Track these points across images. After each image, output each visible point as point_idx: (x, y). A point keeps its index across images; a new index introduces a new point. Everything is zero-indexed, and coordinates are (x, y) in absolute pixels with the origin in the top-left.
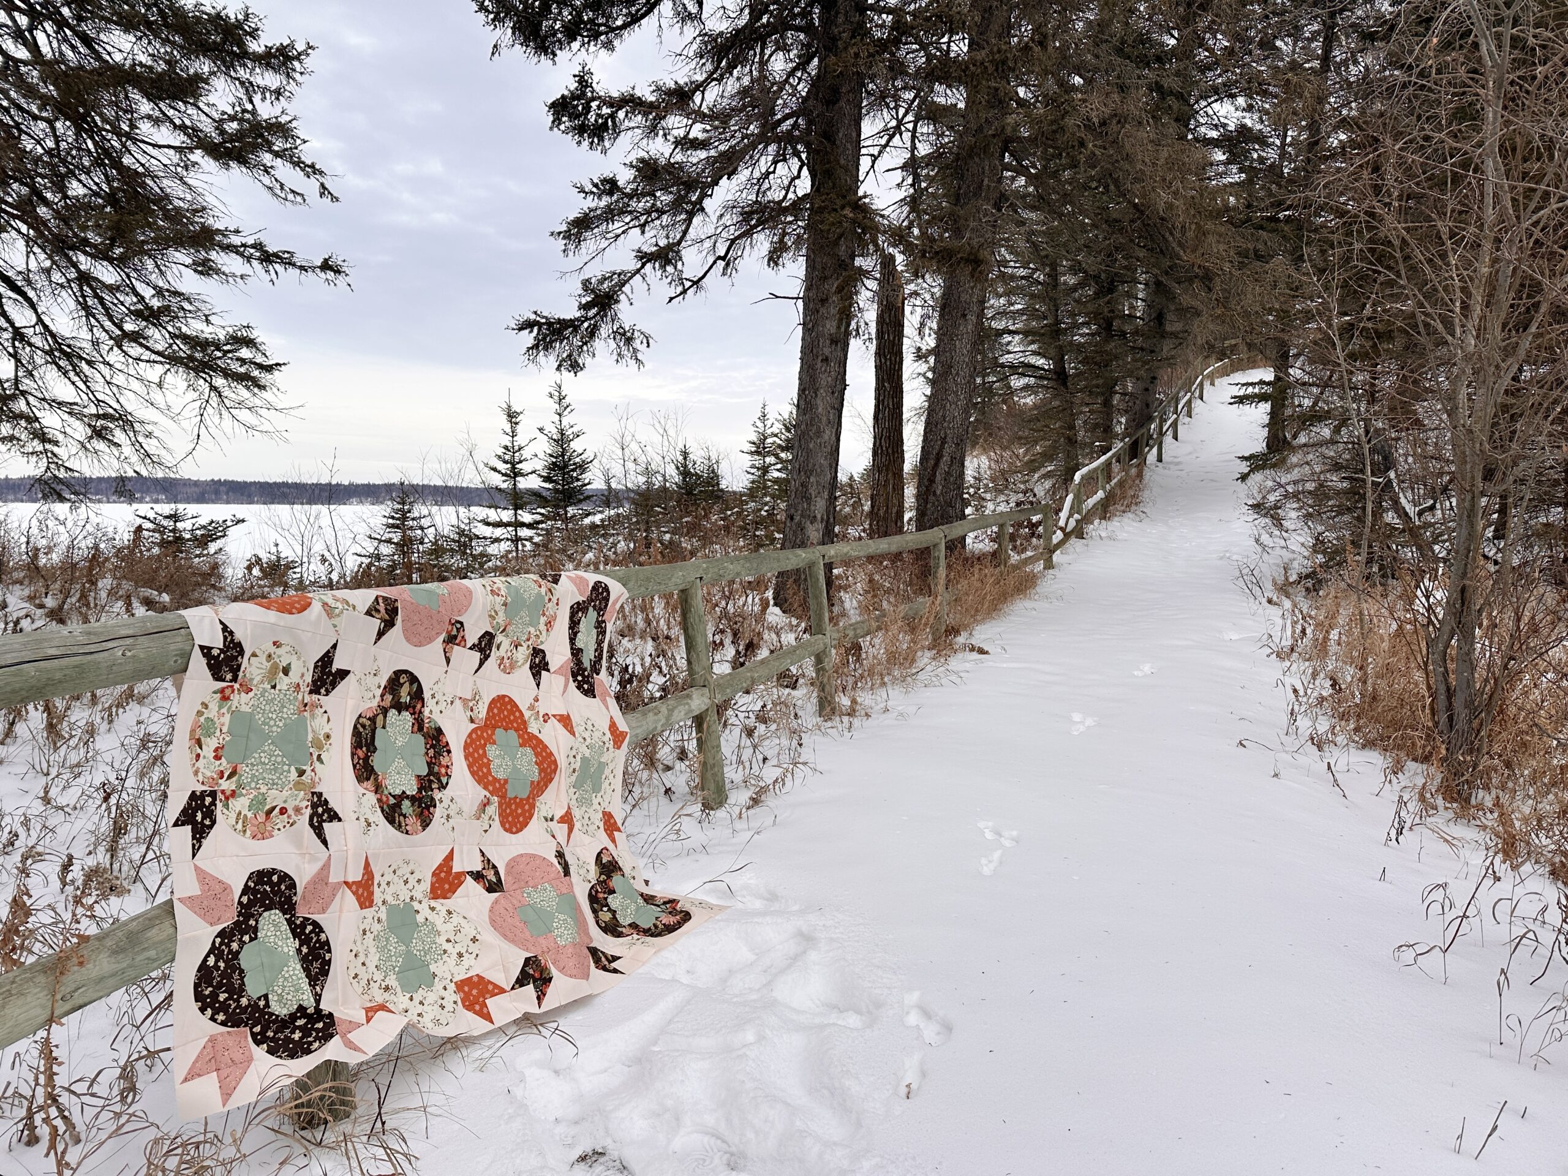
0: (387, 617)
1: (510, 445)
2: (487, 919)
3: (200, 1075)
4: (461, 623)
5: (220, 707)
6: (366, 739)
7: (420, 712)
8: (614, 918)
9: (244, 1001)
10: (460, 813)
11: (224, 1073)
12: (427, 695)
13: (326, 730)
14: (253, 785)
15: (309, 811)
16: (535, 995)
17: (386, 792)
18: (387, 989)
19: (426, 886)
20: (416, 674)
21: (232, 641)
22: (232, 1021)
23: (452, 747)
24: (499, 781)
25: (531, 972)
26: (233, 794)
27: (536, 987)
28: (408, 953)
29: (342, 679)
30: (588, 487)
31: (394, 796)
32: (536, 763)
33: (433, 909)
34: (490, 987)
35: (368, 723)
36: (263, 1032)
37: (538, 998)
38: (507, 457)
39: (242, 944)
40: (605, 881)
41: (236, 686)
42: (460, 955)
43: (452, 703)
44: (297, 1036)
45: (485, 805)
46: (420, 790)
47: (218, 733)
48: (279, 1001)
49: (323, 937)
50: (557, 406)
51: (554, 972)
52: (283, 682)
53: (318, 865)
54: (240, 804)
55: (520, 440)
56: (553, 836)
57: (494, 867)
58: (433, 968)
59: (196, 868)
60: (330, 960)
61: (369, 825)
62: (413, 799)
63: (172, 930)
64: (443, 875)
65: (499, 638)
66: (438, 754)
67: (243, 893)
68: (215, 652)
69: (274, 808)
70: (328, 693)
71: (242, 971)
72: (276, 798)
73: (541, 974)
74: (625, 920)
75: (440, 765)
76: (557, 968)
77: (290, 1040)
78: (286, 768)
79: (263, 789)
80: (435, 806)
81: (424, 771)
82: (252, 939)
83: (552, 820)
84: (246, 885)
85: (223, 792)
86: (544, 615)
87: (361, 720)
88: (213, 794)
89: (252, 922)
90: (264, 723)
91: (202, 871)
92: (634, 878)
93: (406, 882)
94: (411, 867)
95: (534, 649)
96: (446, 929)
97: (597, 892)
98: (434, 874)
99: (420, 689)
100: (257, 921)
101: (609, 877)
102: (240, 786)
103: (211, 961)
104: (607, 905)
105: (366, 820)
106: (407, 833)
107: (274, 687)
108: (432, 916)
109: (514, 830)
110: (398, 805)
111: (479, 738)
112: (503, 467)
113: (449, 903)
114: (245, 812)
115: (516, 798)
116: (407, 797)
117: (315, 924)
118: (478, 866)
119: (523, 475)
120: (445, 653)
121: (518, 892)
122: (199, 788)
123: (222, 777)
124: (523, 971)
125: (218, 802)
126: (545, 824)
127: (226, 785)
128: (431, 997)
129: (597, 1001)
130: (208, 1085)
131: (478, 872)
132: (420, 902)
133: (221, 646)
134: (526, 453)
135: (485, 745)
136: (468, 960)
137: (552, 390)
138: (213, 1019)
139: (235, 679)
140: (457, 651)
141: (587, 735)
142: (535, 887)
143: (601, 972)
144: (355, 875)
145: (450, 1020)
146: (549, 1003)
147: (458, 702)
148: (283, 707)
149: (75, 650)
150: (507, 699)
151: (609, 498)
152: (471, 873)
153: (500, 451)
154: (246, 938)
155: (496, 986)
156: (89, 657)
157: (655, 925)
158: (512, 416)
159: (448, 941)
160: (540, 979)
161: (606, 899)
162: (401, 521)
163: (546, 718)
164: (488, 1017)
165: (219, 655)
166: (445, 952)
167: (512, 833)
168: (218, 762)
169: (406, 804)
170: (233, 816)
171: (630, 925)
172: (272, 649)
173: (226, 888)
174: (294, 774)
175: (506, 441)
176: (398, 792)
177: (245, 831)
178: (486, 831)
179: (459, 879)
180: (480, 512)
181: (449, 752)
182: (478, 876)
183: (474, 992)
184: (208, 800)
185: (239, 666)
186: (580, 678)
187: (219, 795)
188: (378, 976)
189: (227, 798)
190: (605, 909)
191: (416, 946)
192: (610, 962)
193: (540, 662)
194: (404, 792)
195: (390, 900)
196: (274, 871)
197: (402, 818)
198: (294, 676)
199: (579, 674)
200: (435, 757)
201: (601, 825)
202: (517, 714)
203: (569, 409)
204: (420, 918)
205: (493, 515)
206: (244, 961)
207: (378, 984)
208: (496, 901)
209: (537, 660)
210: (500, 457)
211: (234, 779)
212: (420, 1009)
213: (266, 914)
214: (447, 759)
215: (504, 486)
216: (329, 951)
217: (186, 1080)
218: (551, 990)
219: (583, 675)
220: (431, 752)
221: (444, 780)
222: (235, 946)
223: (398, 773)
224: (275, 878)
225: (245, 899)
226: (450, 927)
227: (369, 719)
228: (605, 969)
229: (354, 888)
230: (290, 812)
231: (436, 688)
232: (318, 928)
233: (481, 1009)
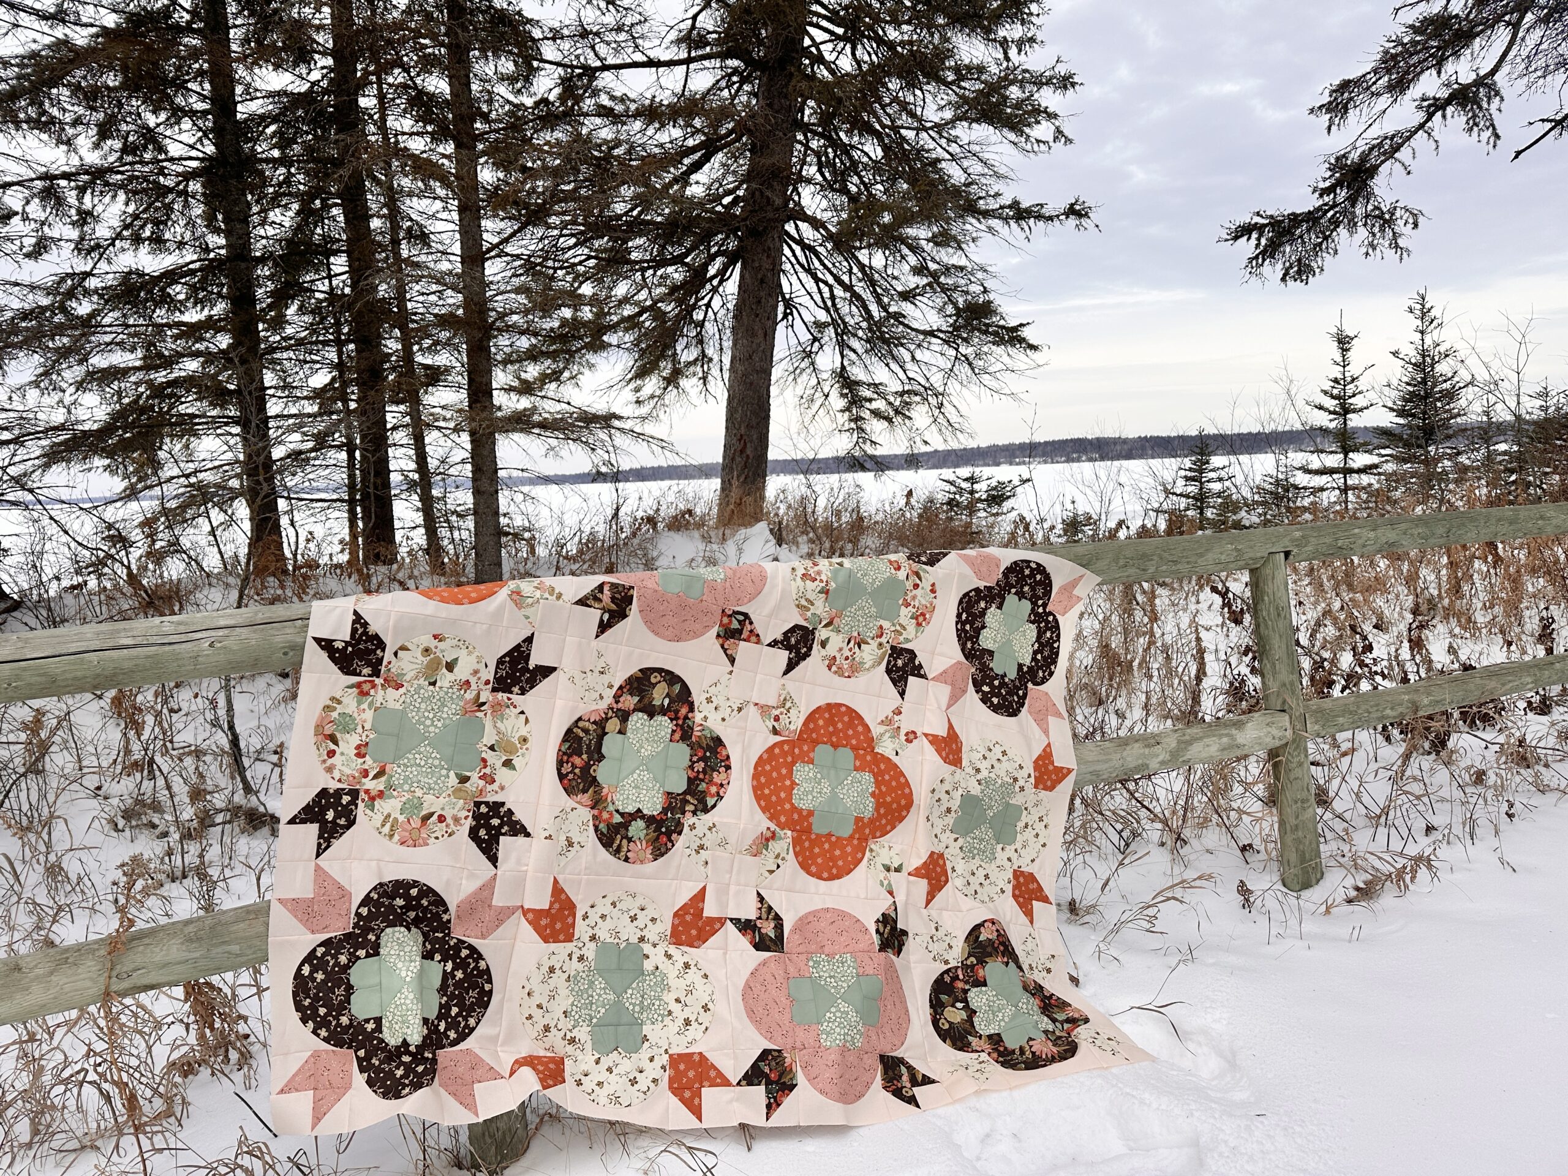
0: (613, 607)
1: (1340, 376)
2: (741, 984)
3: (297, 1090)
4: (746, 615)
5: (359, 703)
6: (589, 746)
7: (686, 718)
8: (970, 1020)
9: (344, 1020)
10: (723, 844)
11: (321, 1093)
12: (698, 697)
13: (523, 731)
14: (406, 787)
15: (469, 822)
16: (764, 1101)
17: (611, 808)
18: (572, 1041)
19: (666, 925)
20: (677, 672)
21: (365, 633)
22: (336, 1039)
23: (734, 762)
24: (800, 811)
25: (767, 1070)
26: (381, 794)
27: (768, 1092)
28: (618, 1005)
29: (545, 676)
30: (1459, 420)
31: (622, 815)
32: (873, 794)
33: (669, 956)
34: (713, 1074)
35: (592, 727)
36: (368, 1058)
37: (769, 1107)
38: (1335, 392)
39: (354, 959)
40: (972, 966)
41: (379, 681)
42: (687, 1022)
43: (740, 710)
44: (399, 1073)
45: (767, 840)
46: (665, 811)
47: (359, 730)
48: (390, 1028)
49: (482, 965)
50: (1419, 322)
51: (801, 1078)
52: (445, 679)
53: (478, 883)
54: (390, 806)
55: (1353, 370)
56: (891, 893)
57: (778, 918)
58: (647, 1029)
59: (318, 868)
60: (491, 991)
61: (570, 844)
62: (650, 820)
64: (688, 918)
65: (822, 634)
66: (710, 769)
67: (362, 904)
68: (339, 645)
69: (432, 814)
70: (523, 692)
71: (350, 989)
72: (432, 804)
73: (780, 1077)
74: (983, 1026)
75: (711, 782)
76: (807, 1076)
77: (391, 1074)
78: (444, 772)
79: (419, 793)
80: (680, 833)
81: (680, 786)
82: (368, 955)
83: (898, 870)
84: (368, 895)
85: (367, 792)
86: (907, 605)
87: (581, 724)
88: (354, 794)
89: (372, 937)
90: (419, 722)
91: (325, 872)
92: (1049, 971)
93: (633, 919)
94: (639, 901)
95: (893, 648)
96: (678, 986)
97: (957, 978)
98: (676, 915)
99: (686, 691)
100: (378, 937)
101: (982, 962)
102: (390, 787)
103: (306, 970)
104: (965, 1000)
105: (568, 839)
106: (627, 860)
107: (434, 684)
108: (665, 965)
109: (825, 875)
110: (625, 826)
111: (784, 754)
112: (1331, 404)
113: (692, 954)
114: (395, 814)
115: (830, 835)
116: (643, 817)
117: (471, 947)
118: (749, 911)
119: (1354, 411)
120: (725, 650)
121: (803, 957)
122: (333, 786)
123: (366, 775)
124: (755, 1066)
125: (359, 802)
126: (883, 874)
127: (369, 784)
128: (626, 1065)
130: (302, 1102)
131: (748, 921)
132: (655, 946)
133: (348, 639)
134: (1362, 384)
135: (794, 763)
136: (695, 1031)
137: (1411, 303)
138: (315, 1032)
139: (376, 673)
140: (744, 649)
141: (984, 766)
142: (830, 955)
143: (890, 1096)
144: (541, 901)
145: (635, 1101)
146: (782, 1117)
147: (752, 712)
148: (444, 705)
149: (152, 640)
150: (843, 709)
152: (736, 922)
153: (1327, 385)
154: (361, 953)
155: (720, 1074)
156: (167, 648)
157: (1021, 1049)
158: (1344, 342)
159: (678, 1001)
160: (777, 1083)
161: (966, 991)
162: (1197, 475)
163: (911, 736)
164: (697, 1112)
165: (345, 648)
166: (670, 1013)
167: (820, 878)
168: (361, 760)
169: (637, 828)
170: (378, 819)
171: (990, 1037)
172: (433, 643)
173: (345, 894)
174: (453, 780)
175: (1336, 372)
176: (631, 809)
177: (391, 836)
178: (771, 872)
179: (712, 926)
180: (1297, 458)
181: (728, 767)
182: (745, 926)
183: (691, 1074)
184: (346, 799)
185: (380, 661)
186: (986, 689)
187: (362, 795)
188: (565, 1024)
189: (373, 799)
190: (960, 1005)
191: (630, 999)
192: (915, 1083)
193: (905, 665)
194: (639, 810)
195: (603, 935)
196: (415, 884)
197: (625, 842)
198: (462, 672)
199: (984, 683)
200: (704, 772)
201: (1009, 889)
202: (860, 729)
203: (1435, 323)
204: (648, 965)
205: (1315, 462)
206: (356, 975)
207: (562, 1033)
208: (764, 963)
209: (900, 663)
210: (1325, 393)
211: (383, 779)
212: (604, 1076)
213: (389, 930)
214: (723, 776)
215: (1332, 425)
216: (490, 981)
217: (282, 1091)
218: (790, 1101)
219: (991, 685)
220: (700, 766)
221: (710, 802)
222: (343, 959)
223: (636, 787)
224: (414, 892)
225: (364, 911)
226: (681, 984)
227: (595, 723)
228: (898, 1093)
229: (530, 916)
230: (449, 820)
231: (713, 690)
232: (474, 952)
233: (692, 1098)
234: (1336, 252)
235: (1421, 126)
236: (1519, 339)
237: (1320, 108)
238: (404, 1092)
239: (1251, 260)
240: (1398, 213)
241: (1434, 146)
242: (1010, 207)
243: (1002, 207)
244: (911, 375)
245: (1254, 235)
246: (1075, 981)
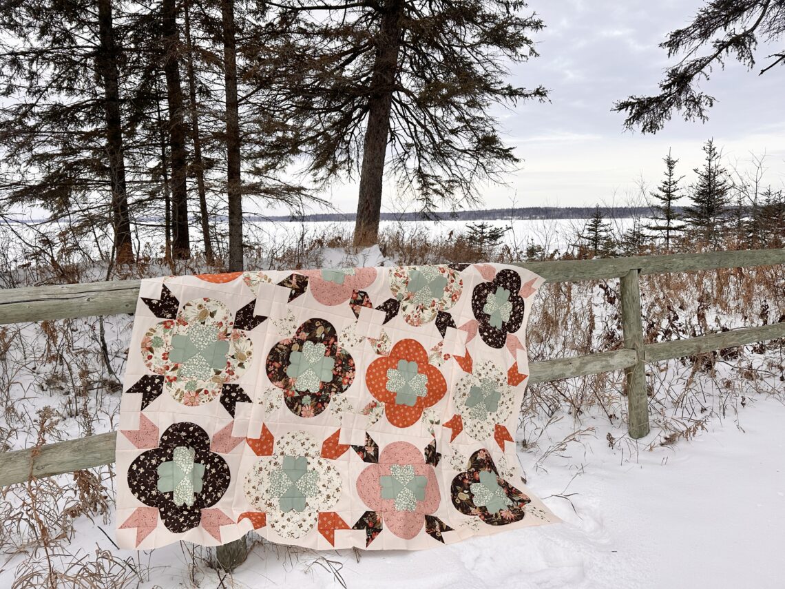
0: (297, 287)
1: (668, 181)
2: (356, 479)
3: (129, 527)
4: (365, 293)
5: (165, 332)
6: (283, 357)
7: (333, 344)
8: (471, 499)
9: (154, 493)
10: (350, 408)
11: (141, 529)
12: (339, 334)
13: (249, 349)
14: (188, 376)
15: (220, 394)
16: (365, 537)
17: (293, 389)
18: (270, 505)
19: (319, 448)
20: (329, 321)
21: (168, 296)
22: (149, 502)
23: (357, 367)
24: (389, 393)
25: (367, 522)
26: (175, 379)
27: (368, 532)
28: (293, 488)
29: (261, 321)
30: (726, 205)
31: (299, 392)
32: (427, 385)
33: (320, 464)
34: (340, 523)
35: (285, 348)
36: (166, 512)
37: (368, 540)
38: (665, 189)
39: (159, 462)
40: (473, 472)
41: (175, 321)
42: (328, 497)
43: (360, 341)
44: (182, 520)
45: (372, 407)
46: (321, 391)
47: (165, 346)
48: (177, 497)
49: (225, 466)
50: (708, 155)
51: (384, 526)
52: (210, 321)
53: (224, 426)
54: (180, 385)
55: (674, 178)
56: (433, 435)
57: (376, 446)
58: (308, 500)
59: (142, 416)
60: (229, 480)
61: (272, 407)
62: (313, 396)
63: (113, 446)
64: (331, 444)
65: (404, 304)
66: (345, 370)
67: (165, 434)
68: (155, 302)
69: (201, 390)
70: (250, 329)
71: (157, 477)
72: (201, 384)
73: (374, 525)
74: (477, 502)
75: (345, 377)
76: (387, 525)
77: (177, 520)
78: (208, 368)
79: (195, 379)
80: (328, 403)
81: (329, 378)
82: (167, 460)
83: (437, 423)
84: (167, 430)
85: (168, 377)
86: (447, 290)
87: (279, 346)
88: (161, 378)
89: (169, 451)
90: (195, 342)
91: (146, 419)
92: (511, 475)
93: (303, 444)
94: (306, 436)
95: (440, 312)
96: (324, 478)
97: (465, 478)
98: (324, 443)
99: (333, 331)
100: (172, 451)
101: (478, 470)
102: (180, 375)
103: (135, 467)
104: (469, 489)
105: (271, 404)
106: (301, 415)
107: (204, 323)
108: (318, 468)
109: (401, 425)
110: (300, 398)
111: (383, 364)
112: (663, 194)
113: (332, 462)
114: (183, 389)
115: (404, 405)
116: (310, 394)
117: (220, 458)
118: (362, 442)
119: (674, 199)
120: (354, 311)
121: (388, 466)
122: (150, 374)
123: (168, 369)
124: (361, 519)
125: (164, 382)
126: (429, 425)
127: (169, 373)
128: (297, 518)
129: (411, 555)
130: (131, 533)
131: (361, 447)
132: (313, 458)
133: (159, 299)
134: (679, 185)
135: (387, 369)
136: (332, 501)
137: (705, 145)
138: (139, 498)
139: (174, 317)
140: (363, 310)
141: (483, 372)
142: (401, 465)
143: (429, 536)
144: (256, 434)
145: (301, 536)
146: (374, 545)
147: (367, 342)
148: (208, 334)
149: (59, 296)
150: (413, 342)
151: (739, 211)
152: (355, 447)
153: (661, 185)
154: (163, 459)
155: (344, 523)
156: (65, 301)
157: (496, 514)
158: (671, 164)
159: (324, 486)
160: (372, 528)
161: (469, 485)
162: (594, 228)
163: (447, 357)
164: (332, 541)
165: (158, 304)
166: (320, 492)
167: (398, 426)
168: (165, 361)
169: (307, 400)
170: (174, 391)
171: (481, 508)
172: (203, 303)
173: (155, 429)
174: (212, 373)
175: (666, 179)
176: (303, 390)
177: (180, 400)
178: (374, 423)
179: (344, 448)
180: (644, 221)
181: (354, 370)
182: (359, 450)
183: (330, 523)
184: (157, 381)
185: (176, 311)
186: (486, 334)
187: (166, 379)
188: (267, 496)
189: (171, 381)
190: (466, 492)
191: (300, 484)
192: (442, 530)
193: (445, 321)
194: (308, 390)
195: (287, 452)
196: (192, 425)
197: (300, 406)
198: (218, 317)
199: (485, 331)
200: (342, 372)
201: (493, 434)
202: (421, 352)
203: (716, 156)
204: (309, 468)
205: (653, 224)
206: (160, 470)
207: (265, 501)
208: (368, 468)
209: (443, 319)
210: (660, 189)
211: (177, 371)
212: (285, 523)
213: (178, 448)
214: (351, 374)
215: (662, 205)
216: (229, 475)
217: (121, 528)
218: (378, 538)
219: (488, 332)
220: (339, 369)
221: (344, 387)
222: (154, 462)
223: (306, 379)
224: (191, 429)
225: (165, 438)
226: (326, 477)
227: (286, 345)
228: (434, 535)
229: (251, 442)
230: (210, 393)
231: (347, 331)
232: (222, 461)
233: (329, 535)
234: (670, 118)
235: (716, 56)
236: (758, 165)
237: (665, 44)
238: (184, 529)
239: (627, 121)
240: (702, 99)
241: (721, 65)
242: (507, 89)
243: (502, 89)
244: (454, 172)
245: (629, 108)
246: (524, 481)
